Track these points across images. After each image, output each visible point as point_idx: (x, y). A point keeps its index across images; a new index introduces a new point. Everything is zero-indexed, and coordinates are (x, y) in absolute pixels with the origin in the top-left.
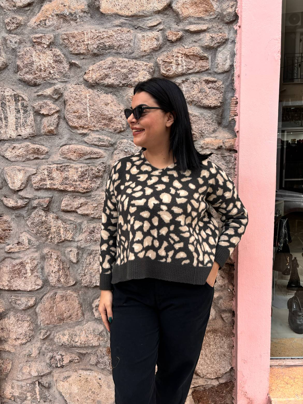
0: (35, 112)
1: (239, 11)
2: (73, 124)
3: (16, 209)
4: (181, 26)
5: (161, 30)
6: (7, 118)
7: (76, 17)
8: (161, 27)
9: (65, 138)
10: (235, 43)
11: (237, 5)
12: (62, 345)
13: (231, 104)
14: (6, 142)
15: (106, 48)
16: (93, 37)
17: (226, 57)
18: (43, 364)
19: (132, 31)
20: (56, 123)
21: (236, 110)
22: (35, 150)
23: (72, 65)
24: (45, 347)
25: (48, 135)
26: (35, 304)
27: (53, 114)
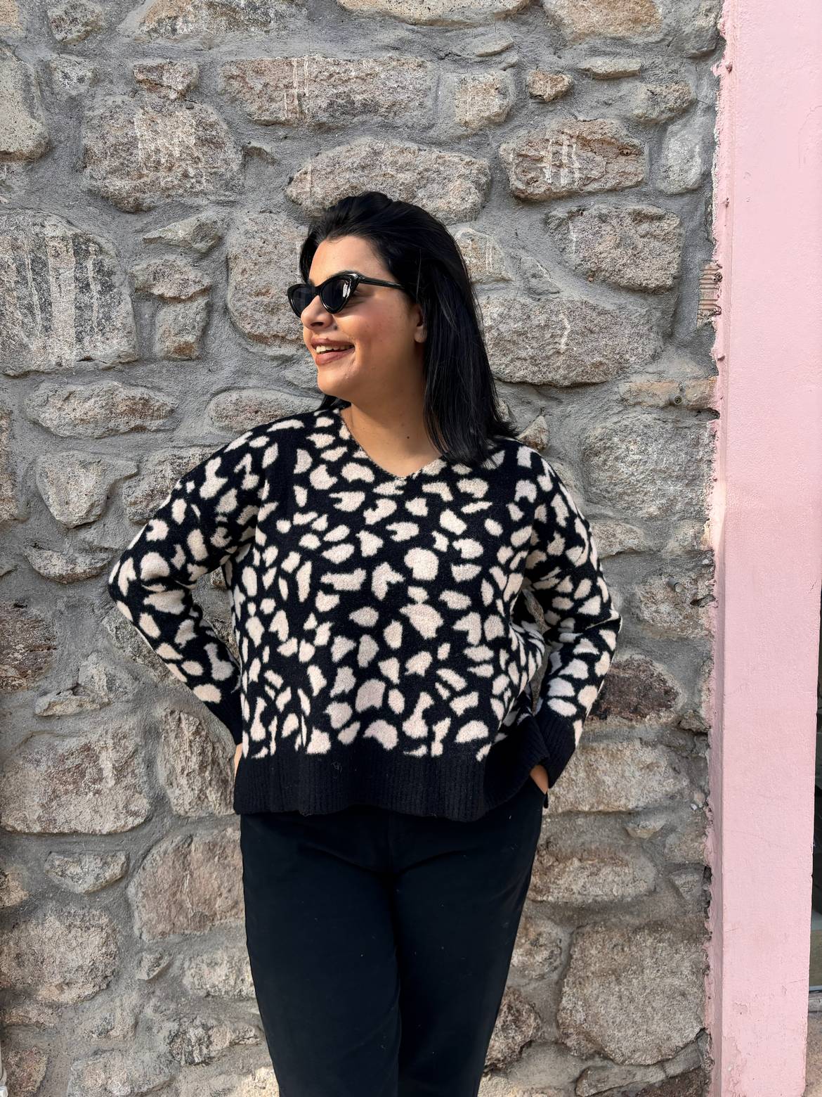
0: (136, 289)
1: (728, 25)
2: (255, 328)
3: (68, 583)
4: (568, 58)
5: (512, 66)
6: (50, 304)
7: (266, 14)
8: (513, 58)
9: (227, 368)
10: (715, 113)
11: (721, 9)
12: (208, 995)
13: (702, 281)
14: (43, 378)
15: (354, 109)
16: (316, 77)
17: (691, 151)
18: (147, 1057)
19: (429, 64)
20: (201, 324)
21: (715, 297)
22: (135, 404)
23: (250, 154)
24: (155, 1006)
25: (174, 360)
26: (126, 875)
27: (191, 298)
